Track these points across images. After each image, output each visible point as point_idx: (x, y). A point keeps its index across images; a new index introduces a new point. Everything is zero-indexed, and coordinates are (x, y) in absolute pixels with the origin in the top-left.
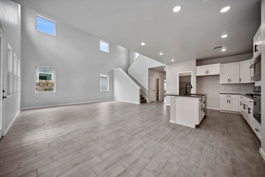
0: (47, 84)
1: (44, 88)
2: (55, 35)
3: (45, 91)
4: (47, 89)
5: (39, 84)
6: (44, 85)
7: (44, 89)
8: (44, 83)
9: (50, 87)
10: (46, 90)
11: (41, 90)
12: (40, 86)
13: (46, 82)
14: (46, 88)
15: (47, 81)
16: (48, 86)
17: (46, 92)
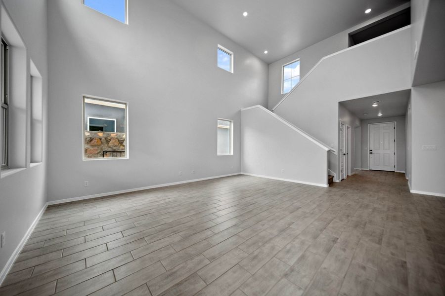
0: (108, 141)
1: (102, 149)
2: (127, 23)
3: (103, 157)
4: (106, 152)
5: (91, 140)
6: (102, 143)
7: (102, 153)
8: (101, 139)
9: (114, 148)
10: (104, 154)
11: (95, 155)
12: (93, 146)
13: (105, 136)
14: (105, 148)
15: (108, 134)
16: (110, 145)
17: (106, 158)
